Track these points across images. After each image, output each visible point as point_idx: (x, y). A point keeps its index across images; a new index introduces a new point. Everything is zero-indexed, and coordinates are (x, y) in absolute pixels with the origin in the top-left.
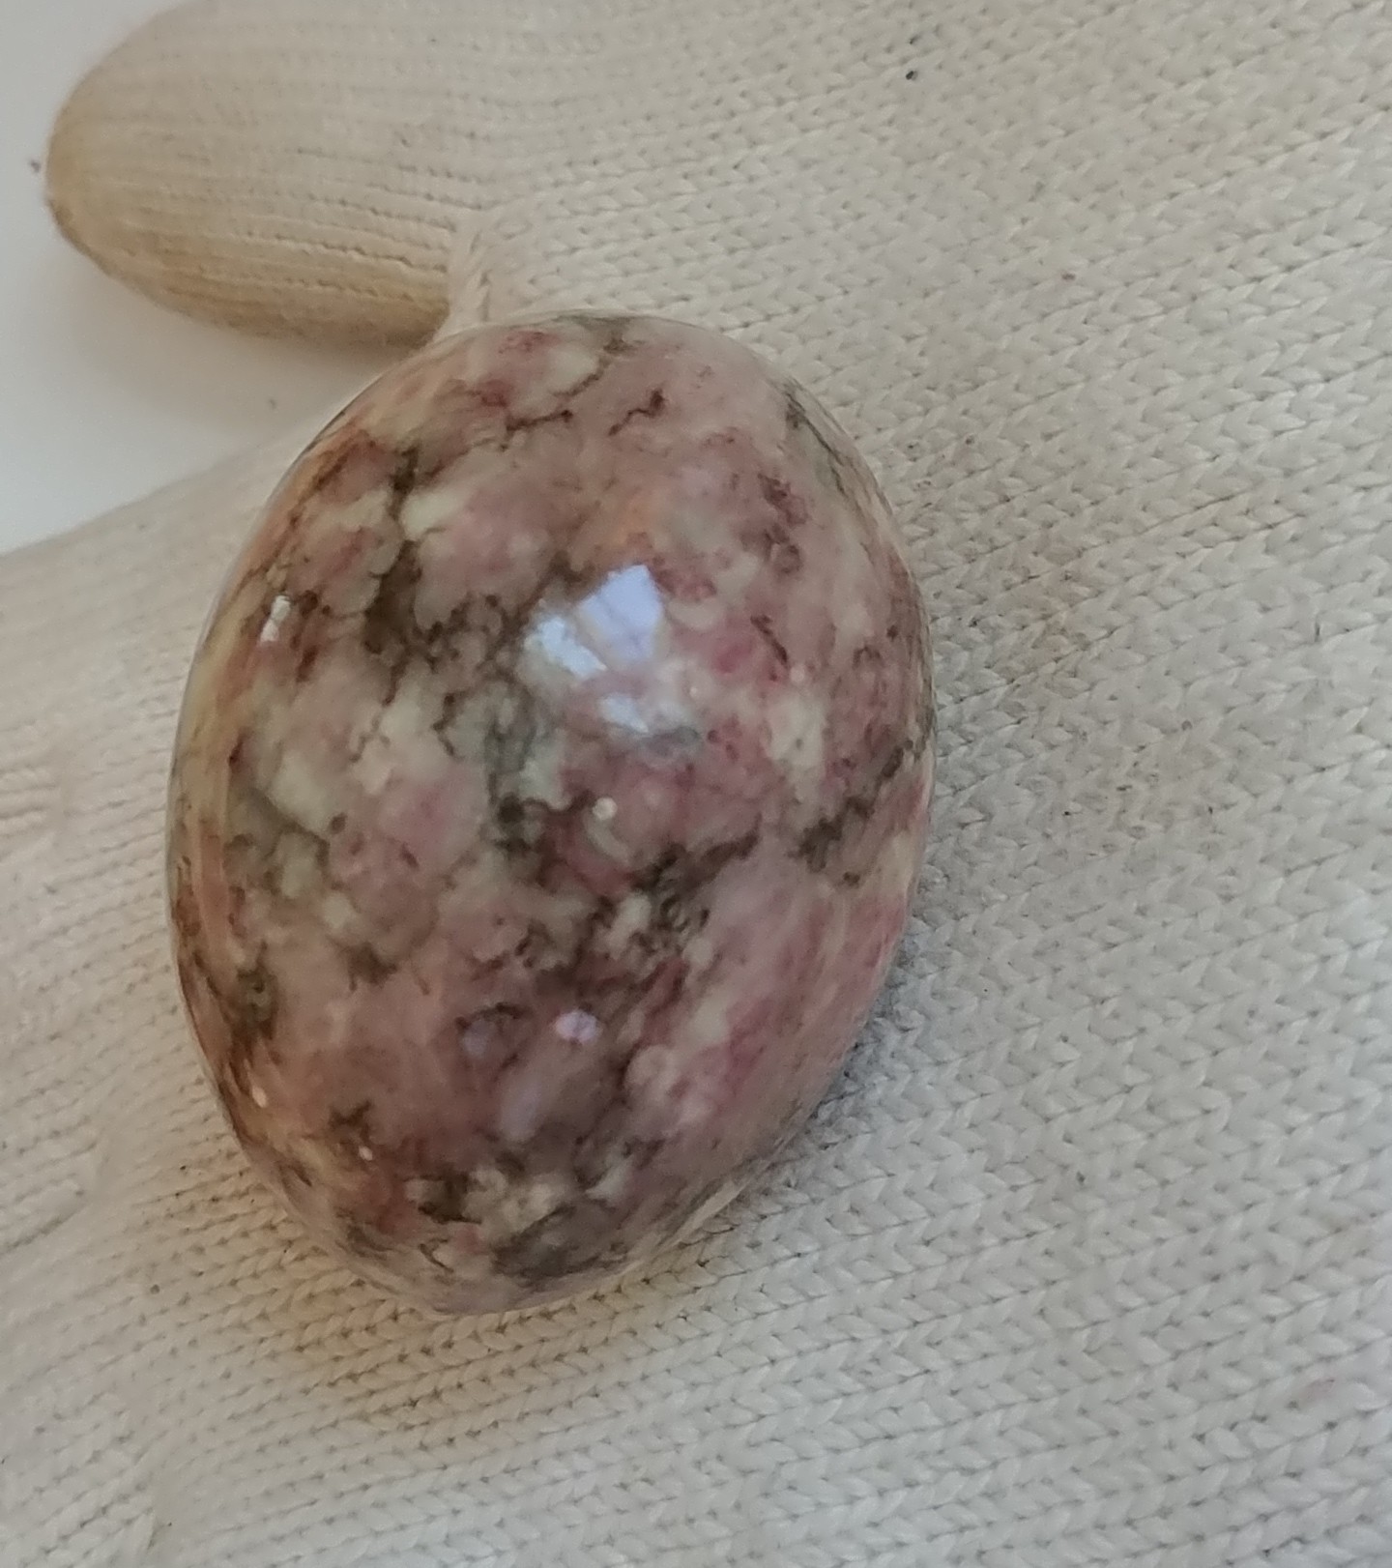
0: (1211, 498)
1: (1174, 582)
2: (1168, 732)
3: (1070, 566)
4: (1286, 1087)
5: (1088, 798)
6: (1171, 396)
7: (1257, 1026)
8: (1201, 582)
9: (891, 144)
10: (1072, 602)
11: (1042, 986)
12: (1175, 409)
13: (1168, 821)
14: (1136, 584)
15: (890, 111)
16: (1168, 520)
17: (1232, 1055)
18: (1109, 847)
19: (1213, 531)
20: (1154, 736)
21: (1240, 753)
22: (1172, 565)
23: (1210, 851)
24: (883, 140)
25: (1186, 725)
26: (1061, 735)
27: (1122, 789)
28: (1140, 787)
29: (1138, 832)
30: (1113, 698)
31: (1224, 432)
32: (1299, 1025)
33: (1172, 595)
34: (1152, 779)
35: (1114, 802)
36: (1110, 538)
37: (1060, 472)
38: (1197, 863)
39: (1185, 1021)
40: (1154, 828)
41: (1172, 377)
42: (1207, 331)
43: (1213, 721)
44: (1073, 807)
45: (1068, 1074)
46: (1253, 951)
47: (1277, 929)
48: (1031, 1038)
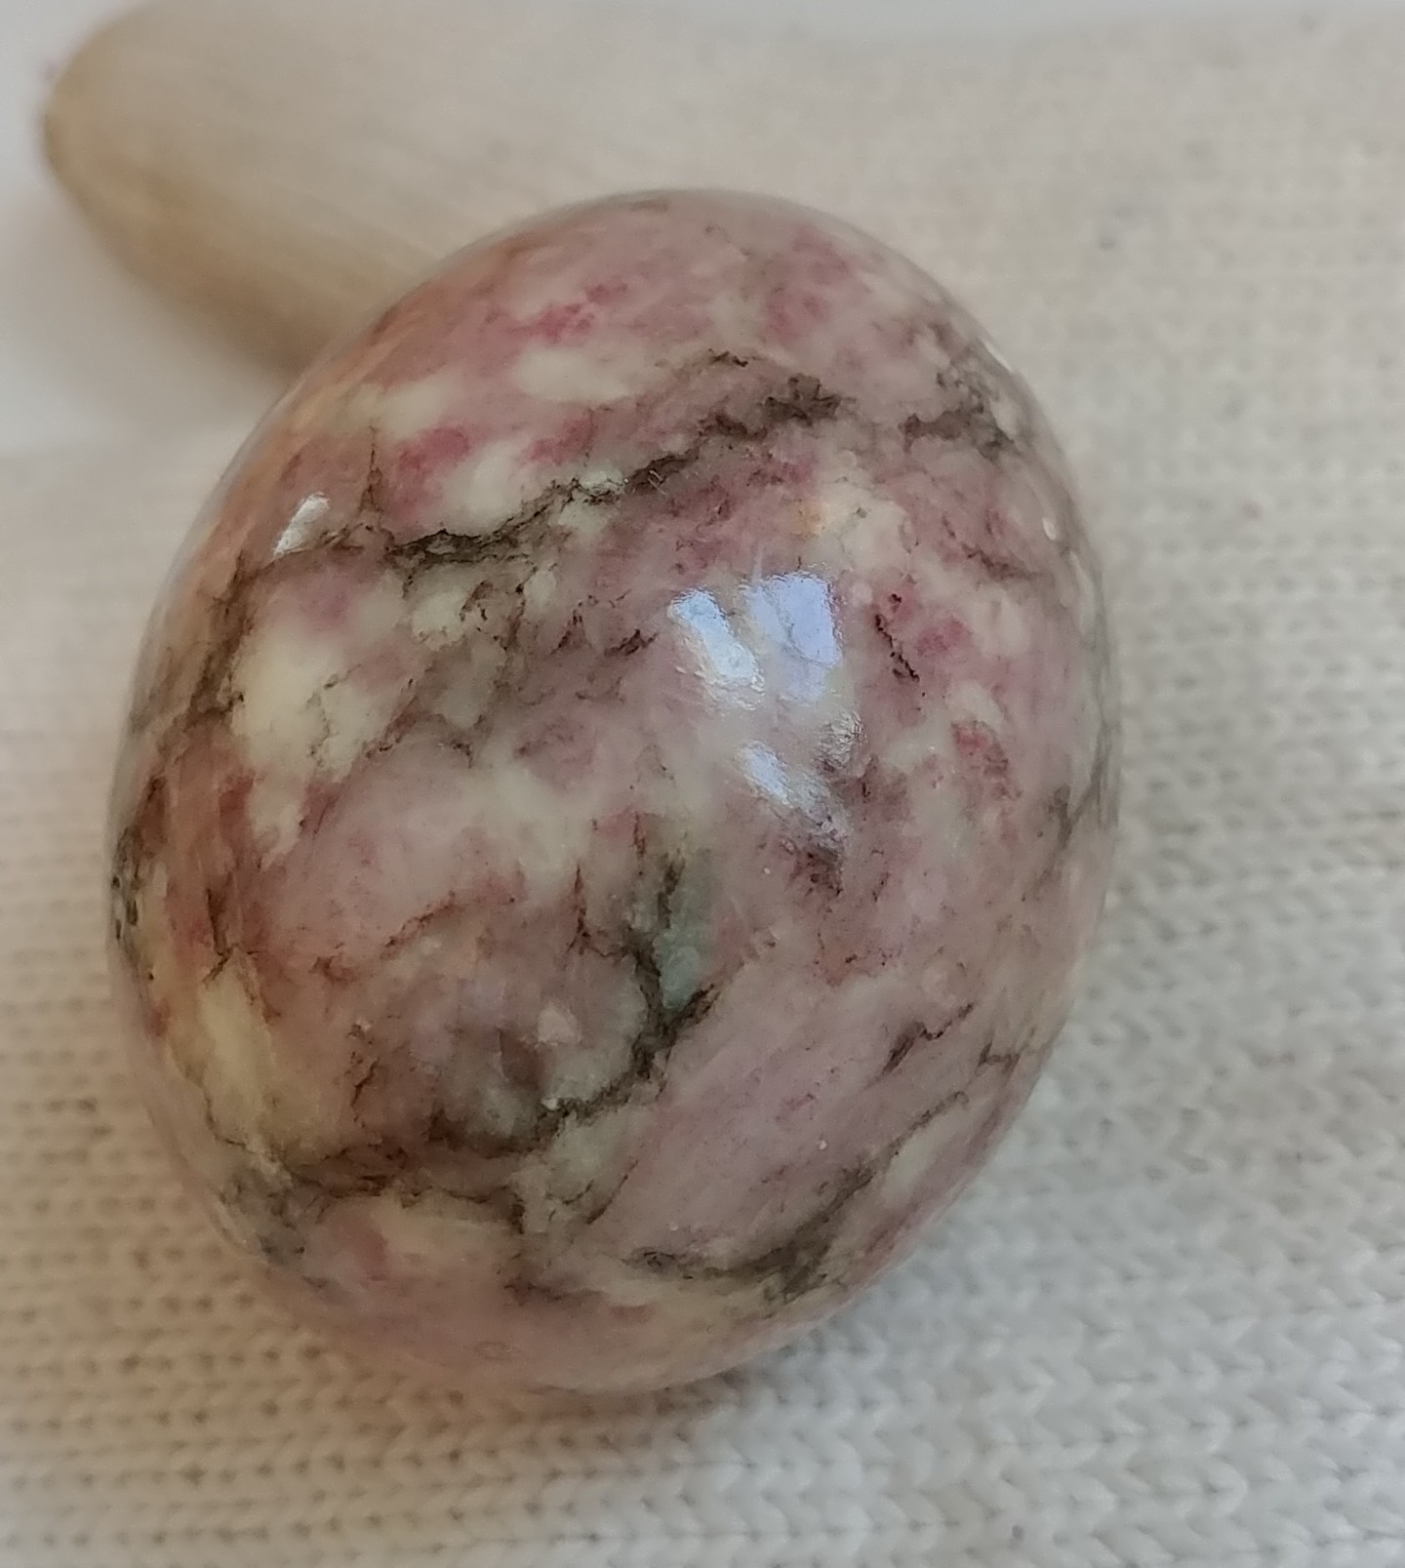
1: (1302, 895)
2: (1262, 1060)
3: (1174, 841)
4: (1331, 1486)
7: (1308, 1406)
8: (1336, 901)
10: (1165, 882)
11: (1025, 1299)
13: (1240, 1159)
14: (1254, 885)
16: (1310, 821)
17: (1265, 1430)
18: (1154, 1174)
19: (1365, 850)
20: (1241, 1064)
21: (1349, 1101)
22: (1304, 876)
23: (1287, 1205)
25: (1287, 1058)
28: (1212, 1119)
29: (1198, 1165)
30: (1193, 1006)
32: (1360, 1421)
33: (1296, 907)
34: (1231, 1110)
36: (1234, 824)
37: (1187, 729)
38: (1267, 1215)
39: (1208, 1378)
40: (1220, 1164)
43: (1322, 1060)
45: (1032, 1403)
46: (1321, 1323)
47: (1356, 1305)
48: (992, 1350)
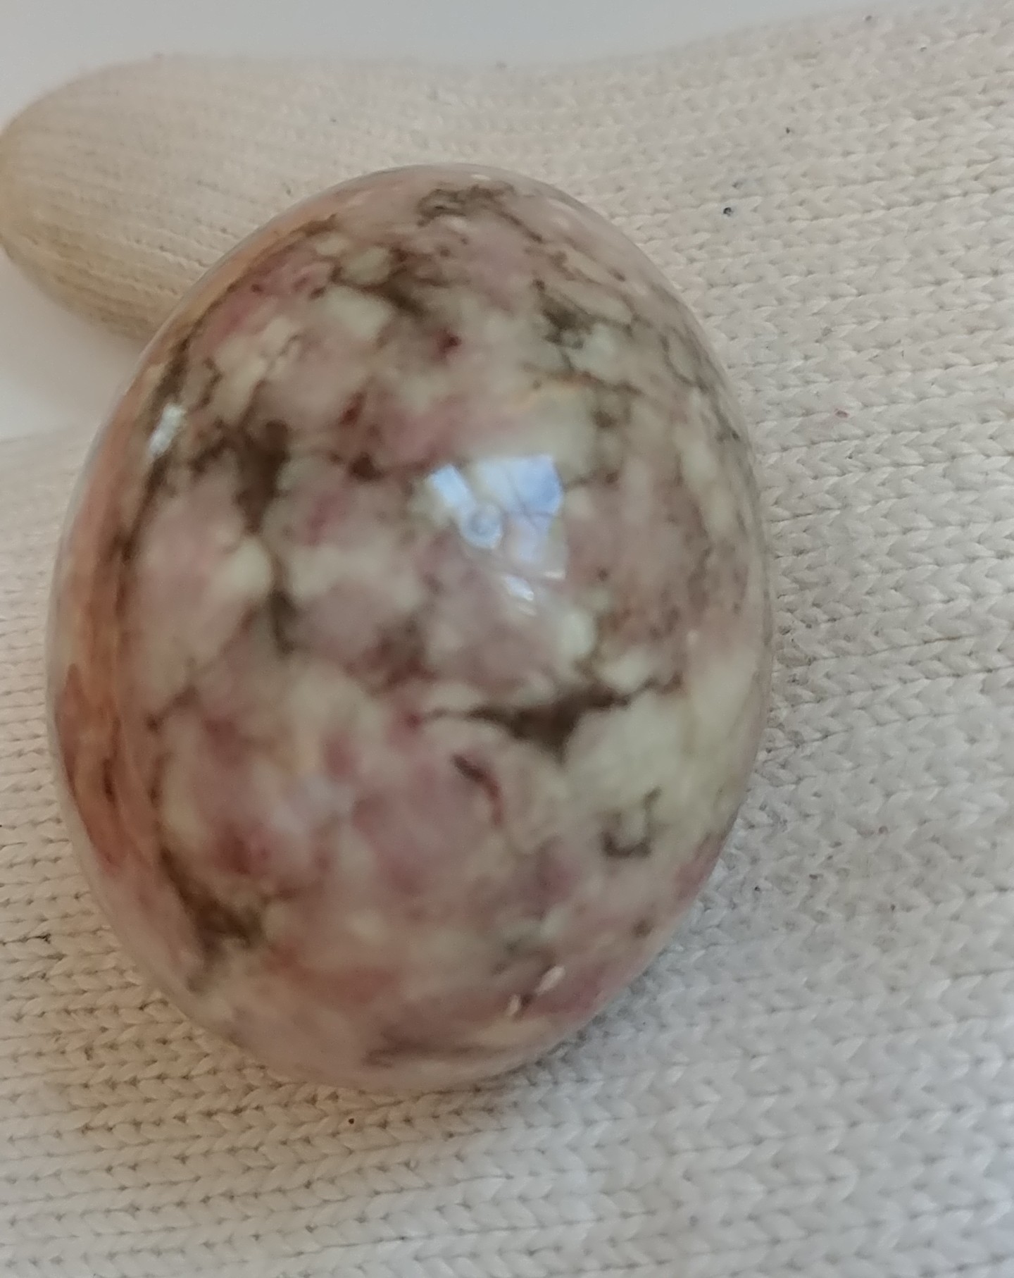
0: (939, 636)
1: (891, 703)
2: (865, 833)
3: (798, 671)
4: (917, 1171)
5: (780, 880)
6: (919, 538)
7: (900, 1108)
8: (917, 707)
9: (698, 265)
10: (794, 702)
11: (698, 1032)
12: (920, 550)
13: (851, 911)
14: (857, 699)
15: (703, 237)
16: (895, 647)
17: (869, 1129)
18: (791, 926)
19: (936, 665)
20: (851, 837)
21: (928, 862)
22: (893, 688)
23: (885, 945)
24: (692, 260)
25: (882, 830)
26: (762, 818)
27: (814, 877)
28: (832, 880)
29: (821, 917)
30: (816, 795)
31: (961, 580)
32: (940, 1117)
33: (888, 713)
34: (843, 873)
35: (803, 889)
36: (840, 654)
37: (803, 586)
38: (871, 954)
39: (829, 1090)
40: (836, 916)
41: (923, 522)
42: (960, 488)
43: (909, 830)
44: (763, 884)
45: (704, 1114)
46: (910, 1039)
47: (935, 1024)
48: (676, 1074)
